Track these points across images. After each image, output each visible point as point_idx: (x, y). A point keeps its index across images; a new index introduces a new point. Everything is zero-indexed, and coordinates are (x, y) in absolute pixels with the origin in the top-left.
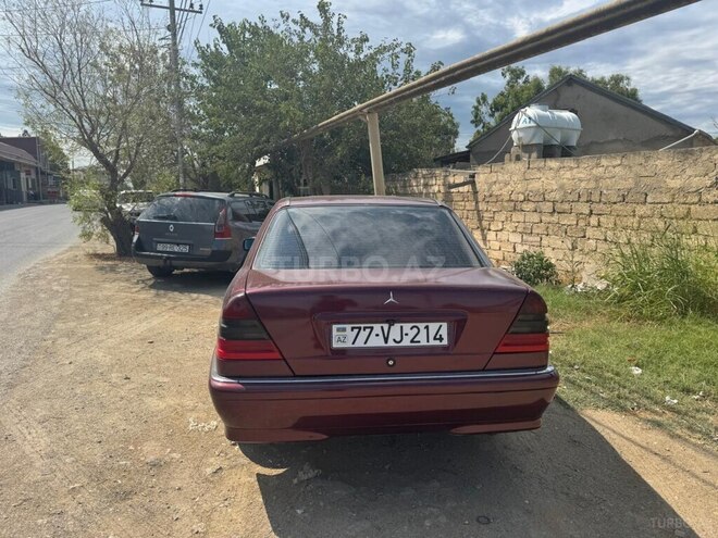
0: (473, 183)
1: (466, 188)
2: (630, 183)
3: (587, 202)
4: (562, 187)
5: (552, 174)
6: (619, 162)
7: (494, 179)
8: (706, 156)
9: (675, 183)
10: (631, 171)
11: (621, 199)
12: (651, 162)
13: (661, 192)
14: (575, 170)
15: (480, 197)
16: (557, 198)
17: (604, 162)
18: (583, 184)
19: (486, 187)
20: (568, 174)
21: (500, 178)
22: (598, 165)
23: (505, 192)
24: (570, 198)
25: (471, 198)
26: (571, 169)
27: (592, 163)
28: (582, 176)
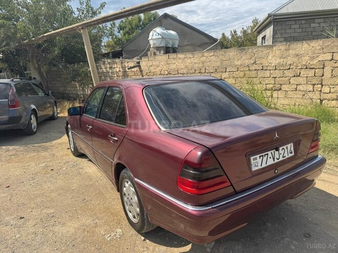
0: (139, 66)
1: (135, 69)
2: (219, 64)
3: (199, 73)
4: (186, 67)
5: (181, 61)
6: (213, 54)
7: (151, 64)
8: (250, 50)
9: (238, 63)
10: (219, 58)
11: (215, 71)
12: (227, 54)
13: (233, 67)
14: (192, 59)
15: (144, 73)
16: (185, 72)
17: (206, 54)
18: (196, 65)
19: (147, 68)
20: (189, 61)
21: (154, 63)
22: (203, 56)
23: (158, 70)
24: (191, 72)
25: (139, 74)
26: (190, 58)
27: (200, 55)
28: (195, 61)
